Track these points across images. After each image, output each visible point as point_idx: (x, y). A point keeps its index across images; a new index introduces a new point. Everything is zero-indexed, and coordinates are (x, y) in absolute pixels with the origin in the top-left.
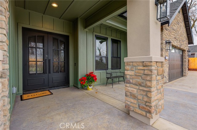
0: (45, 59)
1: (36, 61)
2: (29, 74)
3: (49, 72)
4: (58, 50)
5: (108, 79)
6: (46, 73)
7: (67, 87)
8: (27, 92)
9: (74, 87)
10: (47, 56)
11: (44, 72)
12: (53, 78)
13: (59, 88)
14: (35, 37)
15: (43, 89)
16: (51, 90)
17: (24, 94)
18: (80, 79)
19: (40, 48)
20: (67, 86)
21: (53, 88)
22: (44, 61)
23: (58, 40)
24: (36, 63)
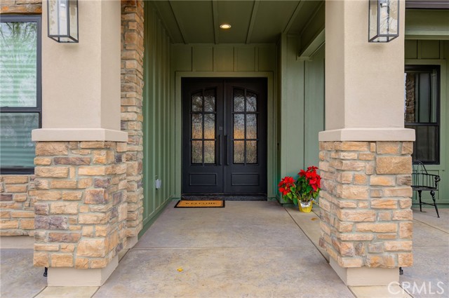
0: (218, 135)
1: (203, 140)
2: (192, 163)
3: (226, 163)
6: (220, 165)
7: (262, 200)
9: (276, 202)
10: (221, 128)
11: (217, 162)
12: (234, 176)
13: (243, 200)
15: (213, 197)
17: (182, 199)
19: (209, 113)
20: (263, 197)
21: (231, 197)
22: (216, 140)
24: (203, 143)
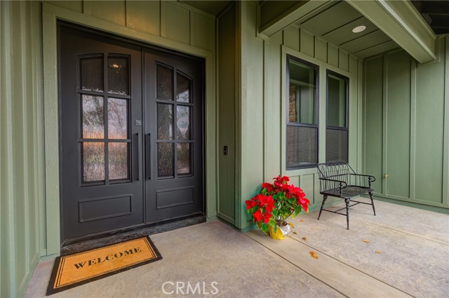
1: (106, 140)
2: (83, 182)
3: (147, 176)
4: (173, 105)
5: (325, 199)
6: (138, 179)
7: (200, 222)
8: (76, 246)
9: (218, 221)
10: (139, 122)
12: (158, 194)
14: (102, 57)
16: (152, 233)
18: (247, 202)
19: (116, 96)
20: (200, 218)
22: (129, 141)
23: (173, 71)
24: (106, 147)
